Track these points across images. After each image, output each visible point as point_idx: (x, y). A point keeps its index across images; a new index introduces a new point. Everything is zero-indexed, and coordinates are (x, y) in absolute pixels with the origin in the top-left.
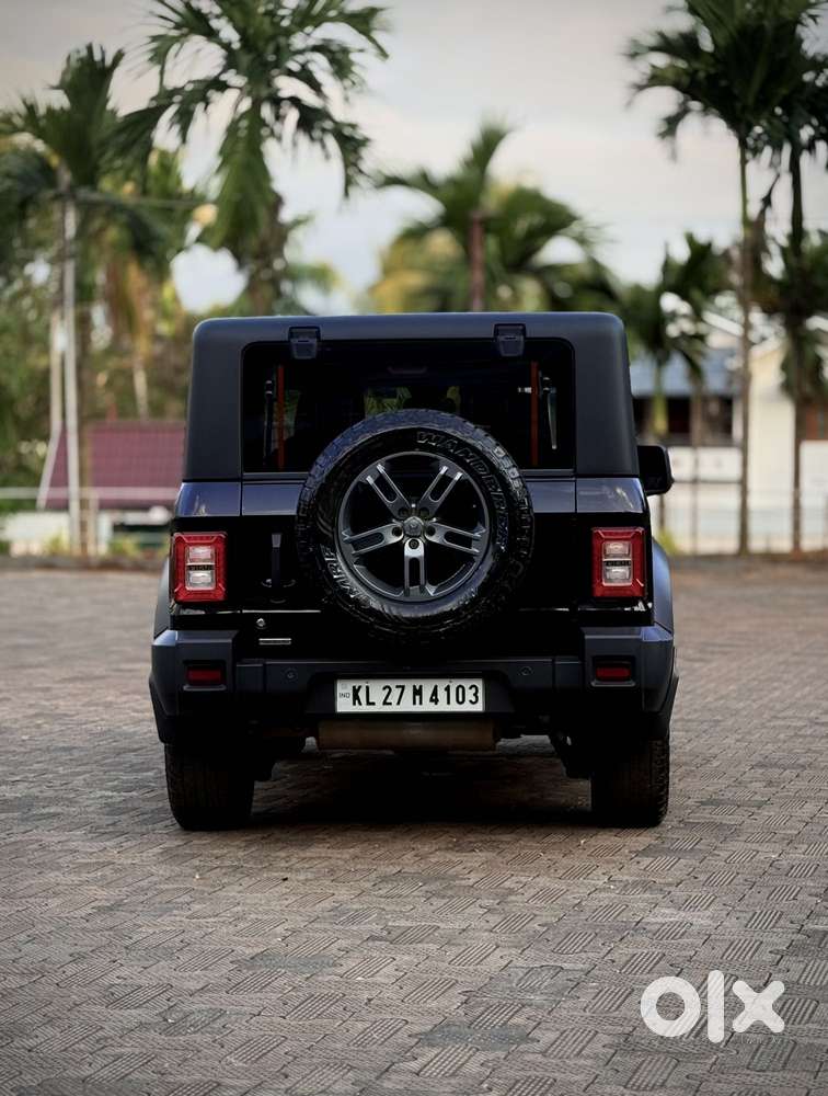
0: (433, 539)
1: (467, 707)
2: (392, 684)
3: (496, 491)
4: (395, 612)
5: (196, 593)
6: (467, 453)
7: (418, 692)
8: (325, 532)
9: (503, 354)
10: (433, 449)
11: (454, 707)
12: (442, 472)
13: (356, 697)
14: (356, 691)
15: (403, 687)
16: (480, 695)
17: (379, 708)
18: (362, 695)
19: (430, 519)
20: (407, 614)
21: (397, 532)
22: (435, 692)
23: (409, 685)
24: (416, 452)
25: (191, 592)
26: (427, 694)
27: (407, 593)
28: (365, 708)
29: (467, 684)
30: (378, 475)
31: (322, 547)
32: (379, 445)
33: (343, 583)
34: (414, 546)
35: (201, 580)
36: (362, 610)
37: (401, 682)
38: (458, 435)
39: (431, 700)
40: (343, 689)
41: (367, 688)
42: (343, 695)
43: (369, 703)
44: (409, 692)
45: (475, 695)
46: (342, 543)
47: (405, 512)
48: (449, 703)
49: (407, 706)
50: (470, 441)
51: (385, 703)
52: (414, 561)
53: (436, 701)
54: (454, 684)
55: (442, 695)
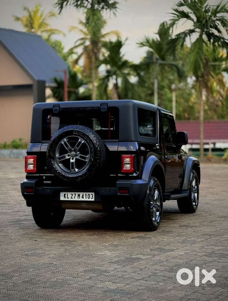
0: (77, 157)
1: (90, 200)
2: (73, 193)
3: (91, 145)
4: (67, 176)
5: (30, 170)
6: (84, 136)
7: (79, 195)
8: (52, 156)
9: (102, 111)
10: (77, 135)
11: (87, 199)
12: (79, 141)
13: (65, 196)
14: (65, 195)
15: (75, 194)
16: (93, 196)
17: (70, 199)
18: (66, 196)
19: (77, 152)
20: (70, 176)
21: (69, 156)
22: (83, 196)
23: (77, 194)
24: (73, 136)
25: (28, 170)
26: (81, 196)
27: (71, 171)
28: (67, 199)
29: (90, 193)
30: (64, 142)
31: (51, 159)
32: (64, 134)
33: (56, 168)
34: (73, 159)
35: (31, 167)
36: (60, 175)
37: (75, 193)
38: (83, 132)
39: (82, 198)
40: (62, 194)
41: (67, 194)
42: (62, 196)
43: (68, 198)
44: (77, 195)
45: (92, 196)
46: (56, 159)
47: (71, 151)
48: (86, 198)
49: (76, 199)
50: (86, 133)
51: (71, 198)
52: (72, 163)
53: (83, 198)
54: (87, 194)
55: (84, 196)
